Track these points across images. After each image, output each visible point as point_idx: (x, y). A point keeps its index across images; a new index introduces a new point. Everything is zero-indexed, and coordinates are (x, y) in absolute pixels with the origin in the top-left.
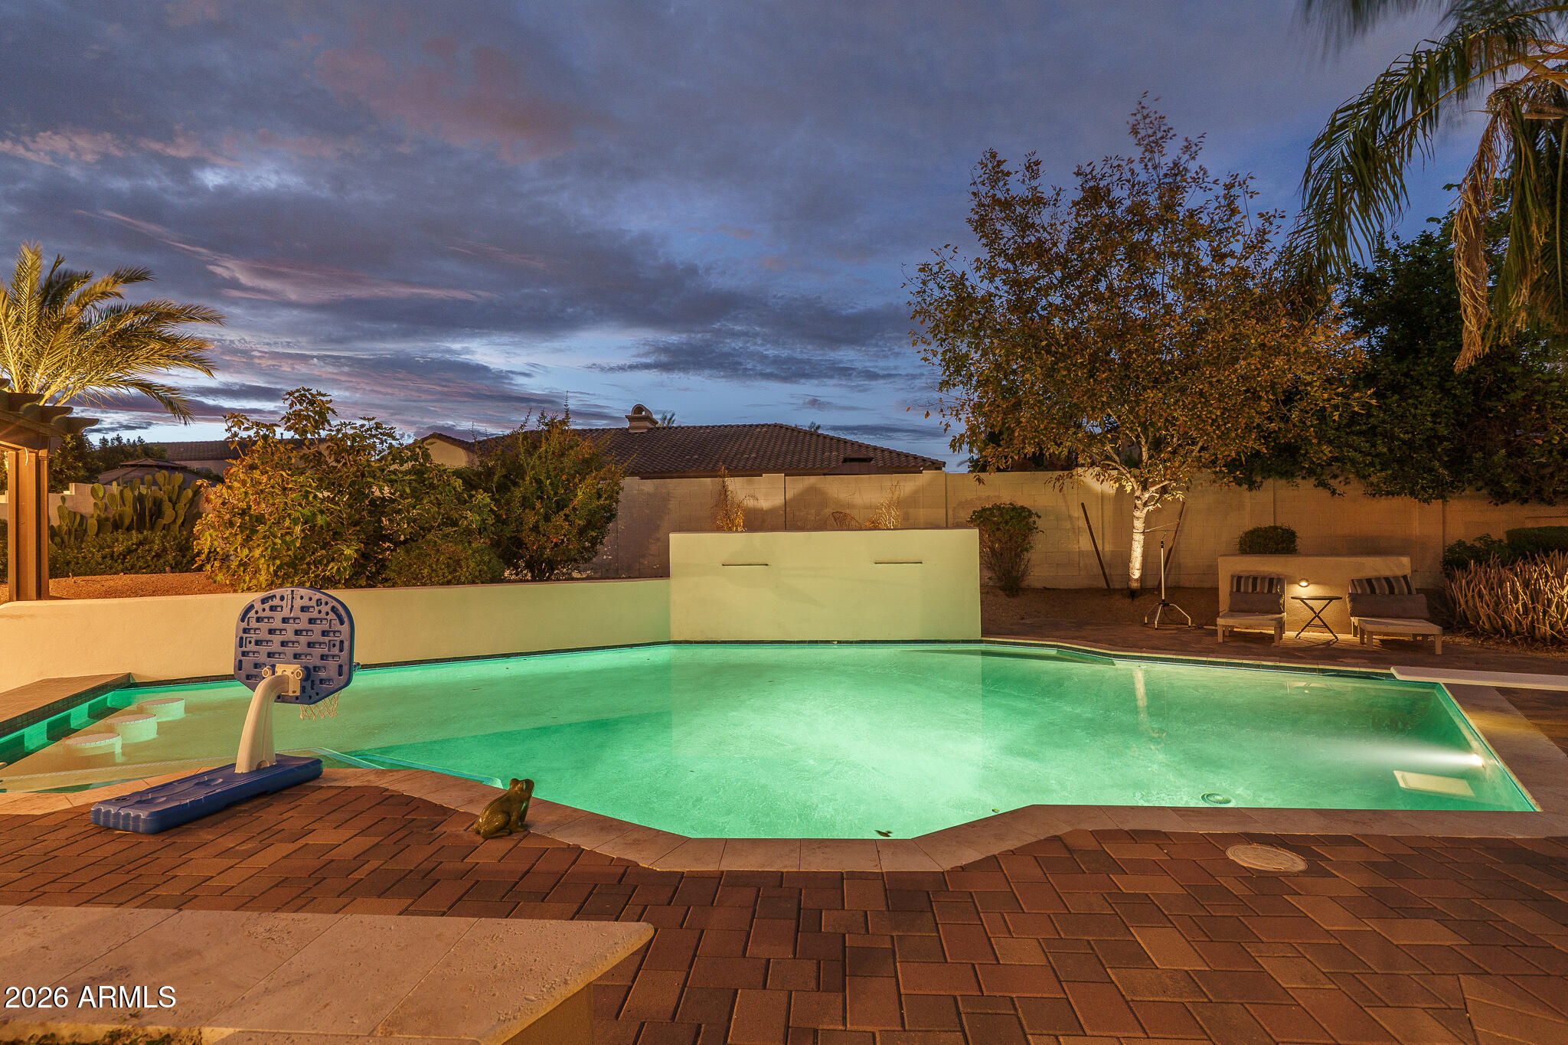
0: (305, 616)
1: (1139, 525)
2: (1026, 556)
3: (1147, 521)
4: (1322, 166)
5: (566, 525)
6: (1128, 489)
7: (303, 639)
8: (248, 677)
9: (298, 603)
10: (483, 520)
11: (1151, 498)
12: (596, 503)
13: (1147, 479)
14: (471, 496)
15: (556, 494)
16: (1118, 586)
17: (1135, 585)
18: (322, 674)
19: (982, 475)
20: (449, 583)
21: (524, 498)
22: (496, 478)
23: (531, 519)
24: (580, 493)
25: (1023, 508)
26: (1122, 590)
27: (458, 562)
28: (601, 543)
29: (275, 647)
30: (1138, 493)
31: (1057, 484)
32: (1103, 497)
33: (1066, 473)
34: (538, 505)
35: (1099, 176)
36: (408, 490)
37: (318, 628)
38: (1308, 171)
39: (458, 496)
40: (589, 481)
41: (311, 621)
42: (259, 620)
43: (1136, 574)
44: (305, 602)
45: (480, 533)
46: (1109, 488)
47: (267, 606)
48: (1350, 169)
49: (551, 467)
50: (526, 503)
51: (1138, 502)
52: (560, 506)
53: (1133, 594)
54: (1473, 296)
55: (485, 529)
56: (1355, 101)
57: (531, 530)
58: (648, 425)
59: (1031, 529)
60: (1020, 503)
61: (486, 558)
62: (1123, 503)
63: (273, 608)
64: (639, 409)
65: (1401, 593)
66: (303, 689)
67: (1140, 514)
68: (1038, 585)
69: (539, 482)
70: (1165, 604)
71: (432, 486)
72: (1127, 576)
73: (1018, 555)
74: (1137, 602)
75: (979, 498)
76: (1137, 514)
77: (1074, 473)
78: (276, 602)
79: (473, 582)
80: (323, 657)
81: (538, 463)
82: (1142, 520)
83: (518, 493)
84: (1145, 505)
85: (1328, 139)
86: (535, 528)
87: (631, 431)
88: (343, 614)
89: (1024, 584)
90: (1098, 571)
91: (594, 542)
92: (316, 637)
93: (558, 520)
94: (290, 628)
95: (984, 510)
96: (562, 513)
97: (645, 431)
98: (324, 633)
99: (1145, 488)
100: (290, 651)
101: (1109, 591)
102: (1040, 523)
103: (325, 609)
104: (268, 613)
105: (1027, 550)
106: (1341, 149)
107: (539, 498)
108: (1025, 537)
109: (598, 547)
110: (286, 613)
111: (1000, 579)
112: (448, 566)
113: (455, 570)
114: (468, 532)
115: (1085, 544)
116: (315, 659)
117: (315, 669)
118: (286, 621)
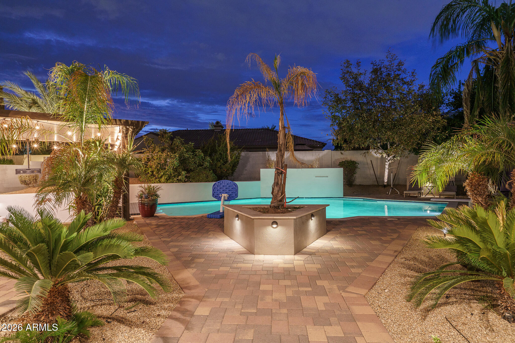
1: (387, 167)
2: (355, 175)
3: (390, 165)
4: (434, 73)
5: (229, 166)
6: (384, 156)
7: (227, 189)
8: (216, 197)
9: (226, 183)
11: (390, 159)
13: (389, 154)
14: (205, 158)
15: (226, 157)
16: (381, 184)
17: (385, 184)
18: (233, 196)
19: (342, 152)
25: (354, 161)
26: (382, 185)
29: (221, 191)
30: (387, 158)
31: (364, 155)
32: (377, 158)
33: (367, 151)
34: (221, 160)
35: (377, 65)
38: (431, 74)
41: (229, 186)
42: (217, 186)
43: (386, 181)
46: (379, 156)
47: (219, 183)
48: (441, 74)
50: (217, 160)
51: (387, 160)
53: (385, 186)
54: (466, 112)
56: (443, 57)
58: (221, 128)
59: (356, 167)
60: (353, 160)
61: (214, 175)
62: (383, 160)
63: (220, 184)
65: (451, 185)
66: (228, 198)
67: (387, 163)
68: (358, 184)
69: (221, 154)
70: (392, 188)
72: (384, 182)
73: (352, 175)
74: (386, 188)
75: (341, 158)
76: (386, 163)
77: (369, 151)
80: (232, 192)
82: (388, 165)
83: (216, 157)
84: (389, 161)
85: (436, 66)
87: (215, 131)
88: (236, 186)
89: (354, 184)
90: (375, 179)
92: (230, 189)
93: (227, 165)
94: (225, 187)
95: (343, 162)
97: (220, 130)
98: (232, 188)
99: (389, 156)
100: (225, 192)
101: (378, 186)
102: (359, 166)
103: (232, 184)
104: (219, 185)
105: (355, 174)
106: (439, 69)
107: (221, 158)
108: (355, 170)
111: (347, 182)
113: (207, 178)
115: (372, 172)
116: (230, 193)
117: (231, 195)
118: (223, 186)
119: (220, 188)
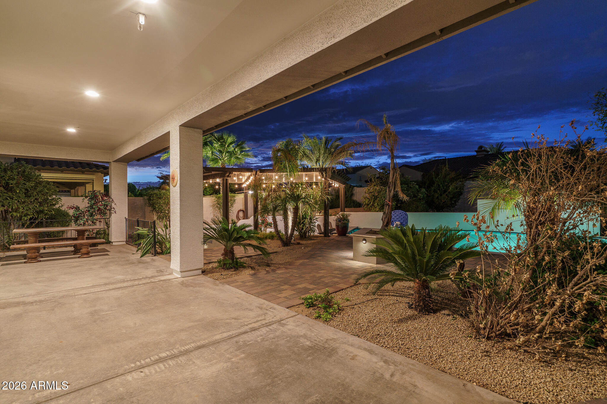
0: (400, 215)
5: (446, 197)
7: (400, 218)
9: (399, 213)
10: (424, 196)
12: (456, 191)
14: (420, 190)
15: (443, 188)
18: (404, 224)
20: (416, 212)
21: (435, 190)
22: (427, 184)
23: (436, 195)
24: (450, 188)
27: (418, 207)
28: (458, 202)
29: (396, 219)
34: (438, 192)
36: (405, 189)
37: (402, 216)
39: (417, 190)
40: (453, 184)
41: (401, 215)
42: (393, 215)
44: (400, 212)
45: (423, 199)
49: (442, 181)
50: (435, 191)
52: (445, 191)
55: (424, 198)
57: (436, 198)
58: (485, 153)
61: (425, 206)
63: (395, 213)
64: (481, 147)
69: (439, 185)
71: (411, 188)
78: (396, 212)
79: (422, 212)
80: (403, 221)
81: (438, 180)
83: (433, 188)
86: (438, 198)
87: (477, 157)
88: (407, 215)
91: (455, 202)
92: (402, 218)
93: (444, 195)
94: (398, 216)
96: (445, 194)
97: (483, 156)
98: (403, 217)
100: (398, 220)
103: (403, 214)
107: (438, 189)
109: (457, 203)
110: (397, 214)
112: (416, 208)
113: (417, 209)
114: (420, 199)
116: (402, 221)
117: (402, 223)
118: (397, 215)
119: (395, 217)
